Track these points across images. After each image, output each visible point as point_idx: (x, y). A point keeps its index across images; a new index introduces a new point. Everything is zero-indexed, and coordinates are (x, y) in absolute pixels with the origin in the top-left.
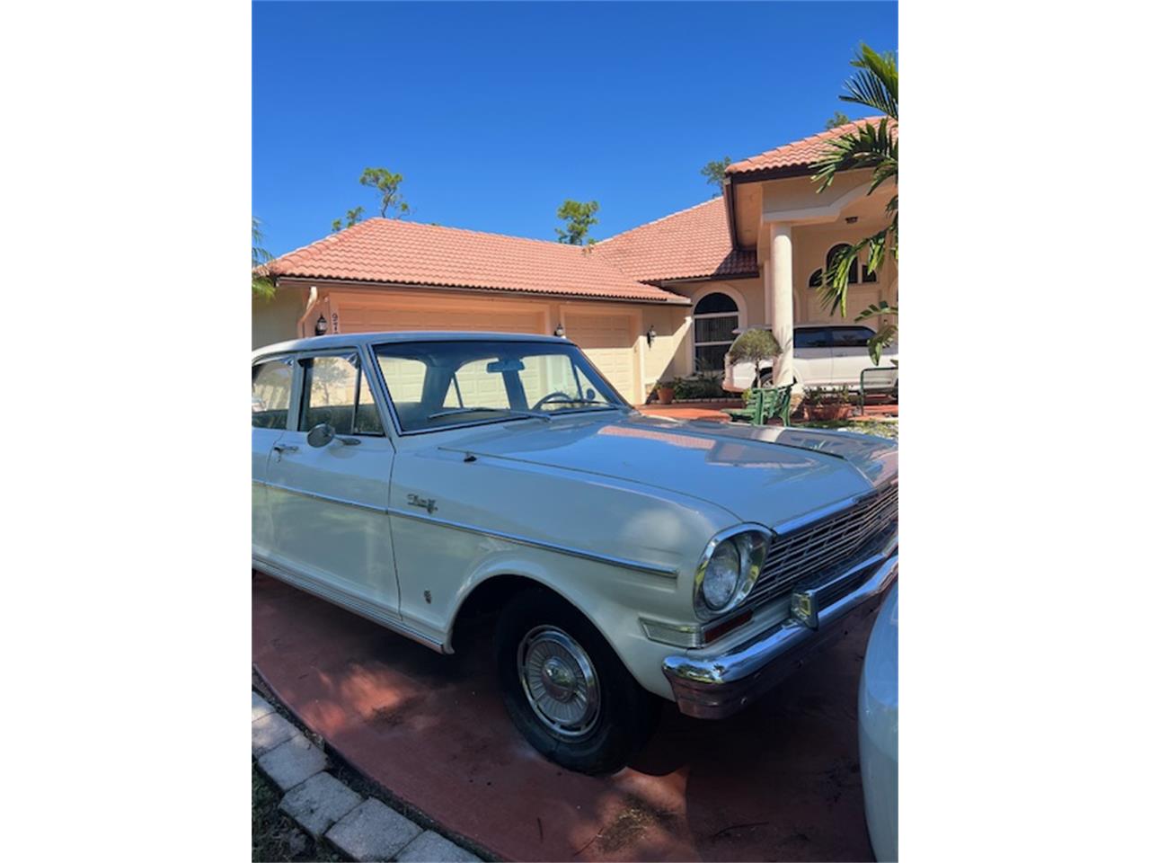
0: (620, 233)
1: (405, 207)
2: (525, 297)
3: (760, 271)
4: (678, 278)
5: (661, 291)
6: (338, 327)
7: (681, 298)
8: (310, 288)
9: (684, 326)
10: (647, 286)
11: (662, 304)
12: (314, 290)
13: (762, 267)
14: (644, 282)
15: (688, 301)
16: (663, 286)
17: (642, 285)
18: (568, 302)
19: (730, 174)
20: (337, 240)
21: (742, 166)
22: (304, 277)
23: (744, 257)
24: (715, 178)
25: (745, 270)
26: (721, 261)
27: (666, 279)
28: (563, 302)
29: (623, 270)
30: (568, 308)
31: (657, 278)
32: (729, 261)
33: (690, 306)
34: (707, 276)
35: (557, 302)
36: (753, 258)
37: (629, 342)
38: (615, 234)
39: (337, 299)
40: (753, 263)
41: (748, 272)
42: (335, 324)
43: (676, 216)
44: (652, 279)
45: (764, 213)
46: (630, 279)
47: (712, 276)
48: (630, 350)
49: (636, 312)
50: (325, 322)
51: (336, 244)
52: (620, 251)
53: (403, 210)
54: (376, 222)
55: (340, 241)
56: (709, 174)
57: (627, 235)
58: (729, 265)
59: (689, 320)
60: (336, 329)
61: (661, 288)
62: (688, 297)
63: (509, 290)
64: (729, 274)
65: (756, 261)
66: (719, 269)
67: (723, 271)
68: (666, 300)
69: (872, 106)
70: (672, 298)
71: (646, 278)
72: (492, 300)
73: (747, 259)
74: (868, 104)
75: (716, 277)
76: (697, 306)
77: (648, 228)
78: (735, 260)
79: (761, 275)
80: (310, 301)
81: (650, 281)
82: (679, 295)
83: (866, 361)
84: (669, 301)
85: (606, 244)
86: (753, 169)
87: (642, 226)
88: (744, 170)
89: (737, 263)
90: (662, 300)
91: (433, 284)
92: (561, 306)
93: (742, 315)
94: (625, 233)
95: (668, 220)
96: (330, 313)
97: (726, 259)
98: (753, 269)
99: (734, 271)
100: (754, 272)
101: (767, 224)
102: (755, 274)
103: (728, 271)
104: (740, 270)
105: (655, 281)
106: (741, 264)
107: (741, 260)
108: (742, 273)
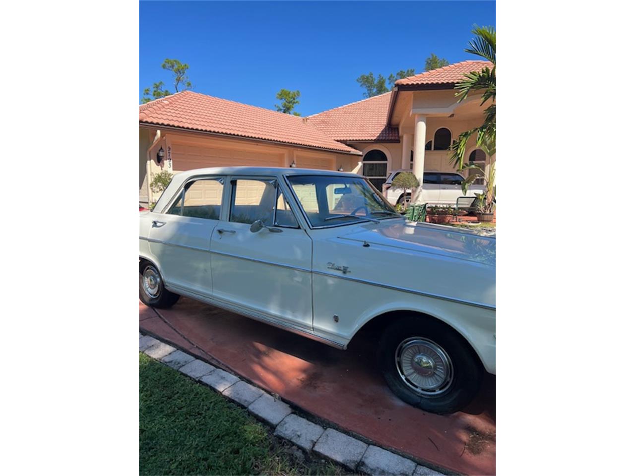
0: (322, 112)
1: (189, 84)
2: (276, 144)
3: (401, 140)
4: (356, 140)
5: (347, 146)
6: (171, 155)
7: (357, 151)
8: (156, 131)
9: (357, 167)
10: (339, 143)
11: (347, 154)
12: (159, 132)
13: (402, 137)
14: (338, 141)
15: (361, 153)
16: (348, 144)
17: (336, 142)
18: (299, 149)
19: (397, 85)
20: (168, 103)
21: (404, 81)
22: (153, 124)
23: (392, 132)
24: (364, 84)
25: (393, 138)
26: (380, 132)
27: (350, 140)
28: (296, 149)
29: (326, 133)
30: (298, 153)
31: (345, 139)
32: (384, 132)
33: (362, 156)
34: (372, 140)
35: (292, 149)
36: (396, 132)
38: (320, 112)
39: (171, 138)
40: (396, 135)
41: (394, 140)
42: (170, 153)
43: (353, 105)
44: (342, 139)
45: (413, 108)
46: (330, 139)
47: (375, 140)
49: (332, 157)
50: (163, 151)
51: (168, 105)
52: (323, 122)
53: (188, 86)
54: (188, 93)
55: (170, 103)
56: (361, 82)
57: (326, 113)
58: (384, 135)
59: (360, 164)
60: (169, 156)
61: (347, 145)
62: (361, 151)
63: (268, 140)
64: (384, 140)
65: (398, 133)
66: (379, 136)
67: (381, 138)
68: (350, 152)
69: (483, 56)
70: (353, 151)
71: (339, 139)
72: (257, 145)
73: (394, 132)
74: (481, 55)
75: (377, 141)
76: (365, 156)
77: (338, 110)
78: (387, 132)
79: (401, 142)
80: (156, 138)
81: (341, 140)
82: (356, 149)
83: (459, 193)
84: (351, 153)
85: (315, 117)
86: (410, 83)
87: (335, 109)
88: (405, 84)
89: (389, 134)
90: (348, 151)
91: (226, 134)
92: (294, 151)
93: (389, 163)
94: (325, 112)
95: (349, 106)
96: (166, 147)
97: (382, 131)
98: (397, 138)
99: (387, 138)
100: (397, 140)
101: (414, 115)
102: (398, 141)
103: (384, 138)
104: (390, 138)
105: (344, 140)
106: (391, 135)
107: (390, 132)
108: (391, 140)
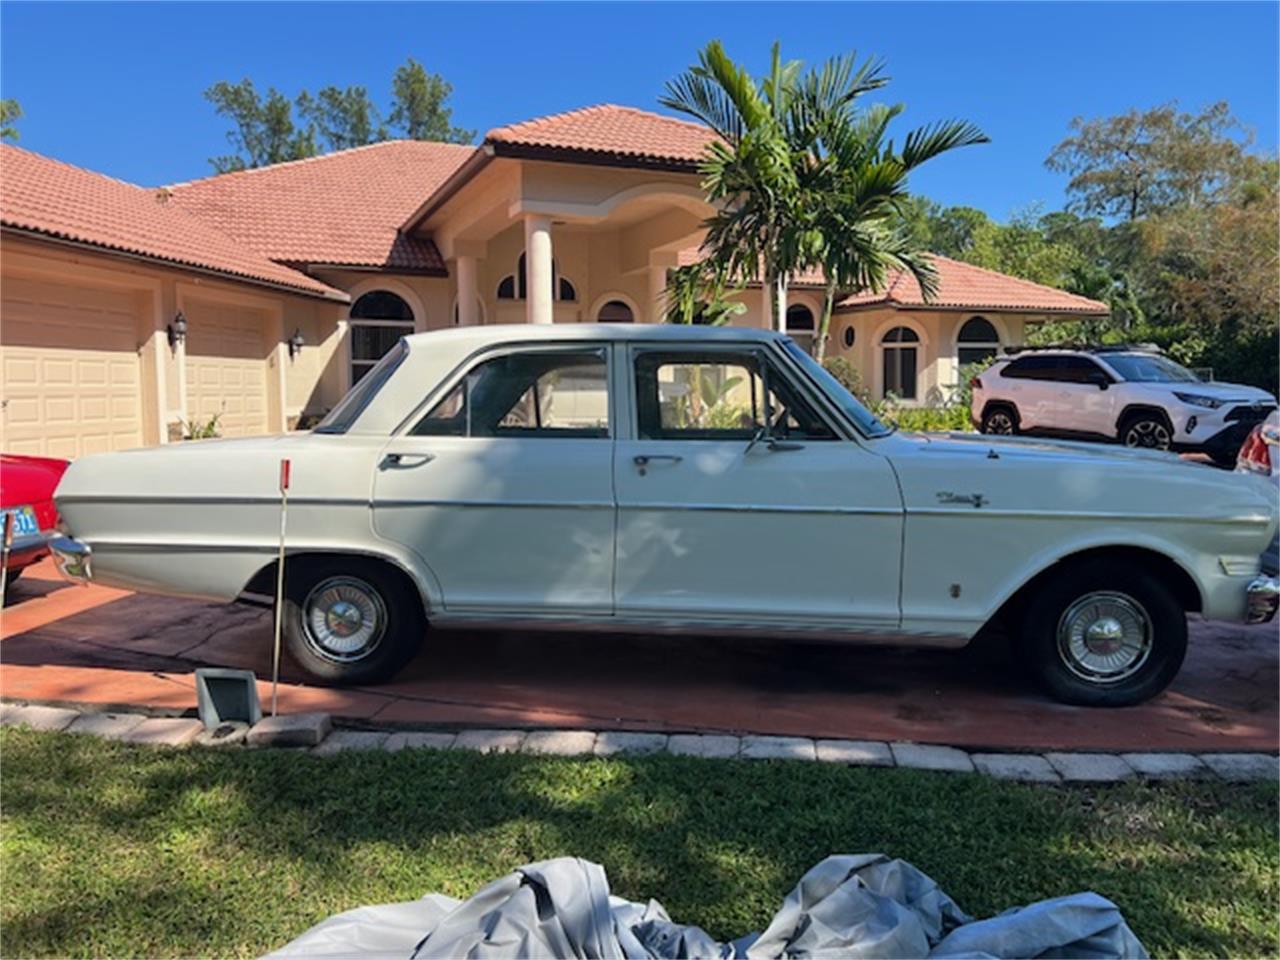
0: (203, 179)
2: (142, 262)
3: (449, 269)
4: (332, 263)
5: (307, 278)
9: (335, 334)
10: (285, 268)
11: (317, 298)
13: (454, 262)
14: (279, 262)
15: (347, 298)
16: (310, 271)
17: (277, 266)
19: (492, 141)
21: (508, 134)
23: (421, 249)
25: (429, 264)
26: (390, 248)
27: (315, 263)
28: (188, 278)
29: (236, 238)
31: (301, 258)
33: (347, 304)
34: (375, 265)
35: (176, 278)
36: (433, 250)
37: (261, 350)
38: (195, 178)
40: (435, 257)
41: (433, 269)
43: (286, 168)
44: (293, 259)
45: (521, 198)
46: (257, 254)
47: (383, 266)
48: (263, 363)
49: (274, 305)
52: (214, 207)
57: (214, 184)
58: (404, 255)
59: (343, 327)
62: (345, 291)
63: (121, 249)
64: (408, 267)
65: (440, 254)
66: (390, 258)
67: (397, 262)
68: (322, 293)
70: (331, 292)
71: (283, 258)
73: (425, 250)
75: (388, 269)
76: (355, 306)
77: (245, 178)
78: (408, 248)
79: (451, 276)
81: (289, 261)
82: (333, 287)
84: (327, 295)
88: (510, 141)
89: (413, 252)
90: (318, 291)
92: (178, 285)
93: (420, 325)
95: (273, 171)
97: (394, 245)
98: (439, 265)
99: (414, 264)
100: (439, 270)
101: (523, 213)
102: (441, 271)
103: (405, 263)
104: (422, 264)
105: (298, 261)
106: (420, 256)
107: (416, 249)
108: (425, 268)
